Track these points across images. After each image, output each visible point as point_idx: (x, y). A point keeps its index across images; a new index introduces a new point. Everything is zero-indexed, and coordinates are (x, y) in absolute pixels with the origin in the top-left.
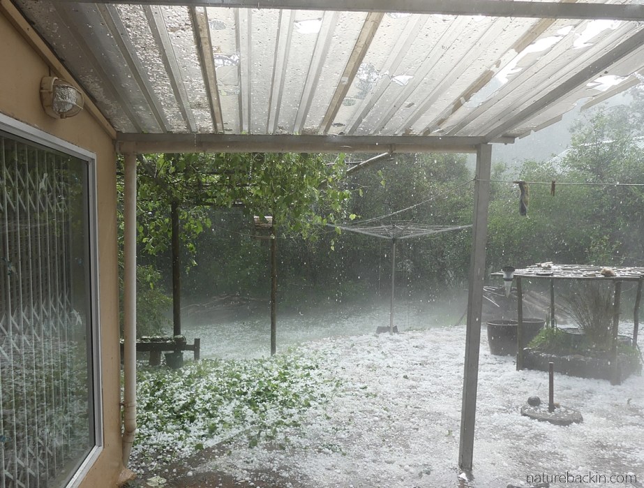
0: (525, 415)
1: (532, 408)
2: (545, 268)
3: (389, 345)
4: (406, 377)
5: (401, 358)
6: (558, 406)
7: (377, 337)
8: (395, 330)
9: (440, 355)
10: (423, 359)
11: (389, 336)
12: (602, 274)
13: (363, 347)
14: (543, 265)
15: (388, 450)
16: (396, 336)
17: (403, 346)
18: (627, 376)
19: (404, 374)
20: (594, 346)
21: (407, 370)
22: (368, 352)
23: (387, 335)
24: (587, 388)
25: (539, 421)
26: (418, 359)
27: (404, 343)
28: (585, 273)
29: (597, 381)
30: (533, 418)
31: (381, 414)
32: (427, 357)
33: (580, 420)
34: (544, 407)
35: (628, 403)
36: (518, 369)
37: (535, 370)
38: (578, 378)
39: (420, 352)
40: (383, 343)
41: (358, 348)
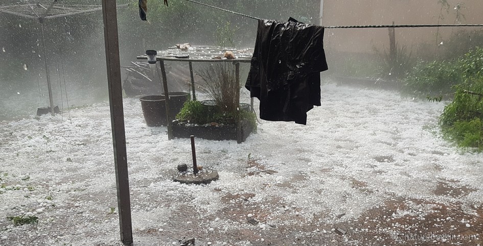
0: (175, 181)
1: (181, 174)
2: (183, 50)
3: (51, 126)
4: (69, 160)
5: (64, 140)
6: (201, 169)
7: (38, 119)
8: (57, 110)
9: (102, 132)
10: (86, 138)
11: (51, 117)
12: (225, 57)
13: (23, 132)
14: (181, 46)
15: (53, 241)
16: (58, 116)
17: (66, 126)
18: (248, 135)
19: (68, 157)
20: (224, 115)
21: (71, 152)
22: (29, 137)
23: (49, 116)
24: (222, 149)
25: (187, 184)
26: (81, 139)
27: (66, 123)
28: (213, 56)
29: (228, 142)
30: (182, 182)
31: (45, 204)
32: (89, 136)
33: (216, 178)
34: (191, 170)
35: (249, 157)
36: (170, 139)
37: (183, 138)
38: (215, 141)
39: (82, 132)
40: (45, 125)
41: (18, 134)
